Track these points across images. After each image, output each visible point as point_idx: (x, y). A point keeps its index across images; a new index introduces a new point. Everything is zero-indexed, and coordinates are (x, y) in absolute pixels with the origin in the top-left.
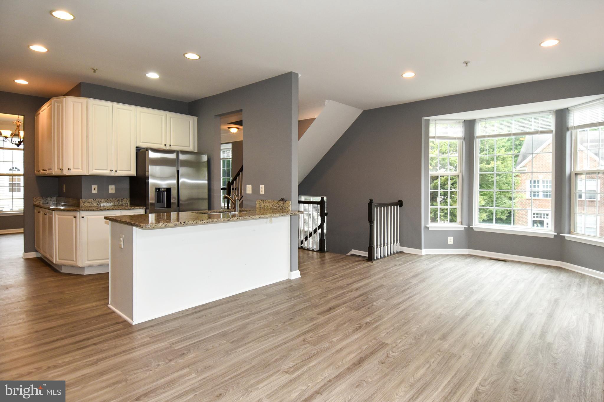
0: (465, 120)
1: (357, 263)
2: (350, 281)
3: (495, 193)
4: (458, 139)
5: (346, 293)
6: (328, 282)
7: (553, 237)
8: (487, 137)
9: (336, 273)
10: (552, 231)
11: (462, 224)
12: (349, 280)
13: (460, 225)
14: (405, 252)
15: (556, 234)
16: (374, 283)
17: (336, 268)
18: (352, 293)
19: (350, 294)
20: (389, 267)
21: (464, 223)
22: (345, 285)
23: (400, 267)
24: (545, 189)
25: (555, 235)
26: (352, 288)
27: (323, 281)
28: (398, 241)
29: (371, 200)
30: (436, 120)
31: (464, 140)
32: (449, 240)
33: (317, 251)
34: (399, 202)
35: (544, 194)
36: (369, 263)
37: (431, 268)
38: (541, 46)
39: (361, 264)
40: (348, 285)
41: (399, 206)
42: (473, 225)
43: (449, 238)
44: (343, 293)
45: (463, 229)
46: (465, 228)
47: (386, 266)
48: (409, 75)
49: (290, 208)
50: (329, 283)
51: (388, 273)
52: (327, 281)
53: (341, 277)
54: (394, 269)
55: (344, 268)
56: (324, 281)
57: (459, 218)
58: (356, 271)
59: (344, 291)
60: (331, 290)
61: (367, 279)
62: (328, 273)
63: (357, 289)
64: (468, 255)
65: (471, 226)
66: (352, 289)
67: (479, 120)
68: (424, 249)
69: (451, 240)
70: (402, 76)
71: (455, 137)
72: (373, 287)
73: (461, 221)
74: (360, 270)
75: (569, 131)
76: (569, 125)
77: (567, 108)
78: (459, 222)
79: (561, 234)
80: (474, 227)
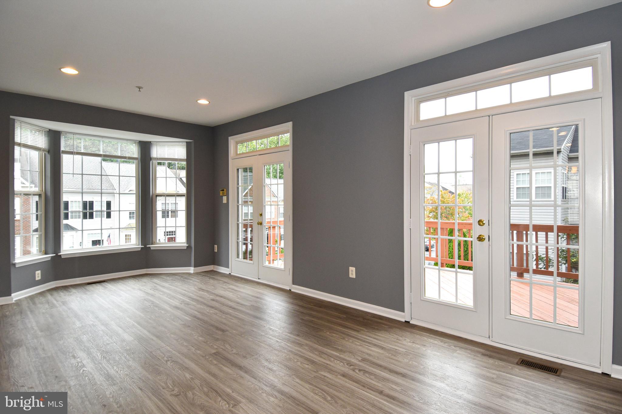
0: (49, 130)
4: (43, 150)
8: (75, 153)
10: (136, 245)
11: (46, 254)
13: (44, 255)
21: (49, 251)
25: (142, 248)
30: (21, 123)
31: (48, 153)
43: (37, 272)
45: (50, 259)
46: (51, 257)
57: (42, 247)
64: (57, 287)
65: (59, 254)
67: (66, 133)
68: (12, 294)
69: (38, 275)
71: (41, 148)
73: (44, 250)
75: (151, 161)
76: (151, 156)
77: (151, 142)
78: (42, 251)
79: (147, 246)
80: (63, 254)
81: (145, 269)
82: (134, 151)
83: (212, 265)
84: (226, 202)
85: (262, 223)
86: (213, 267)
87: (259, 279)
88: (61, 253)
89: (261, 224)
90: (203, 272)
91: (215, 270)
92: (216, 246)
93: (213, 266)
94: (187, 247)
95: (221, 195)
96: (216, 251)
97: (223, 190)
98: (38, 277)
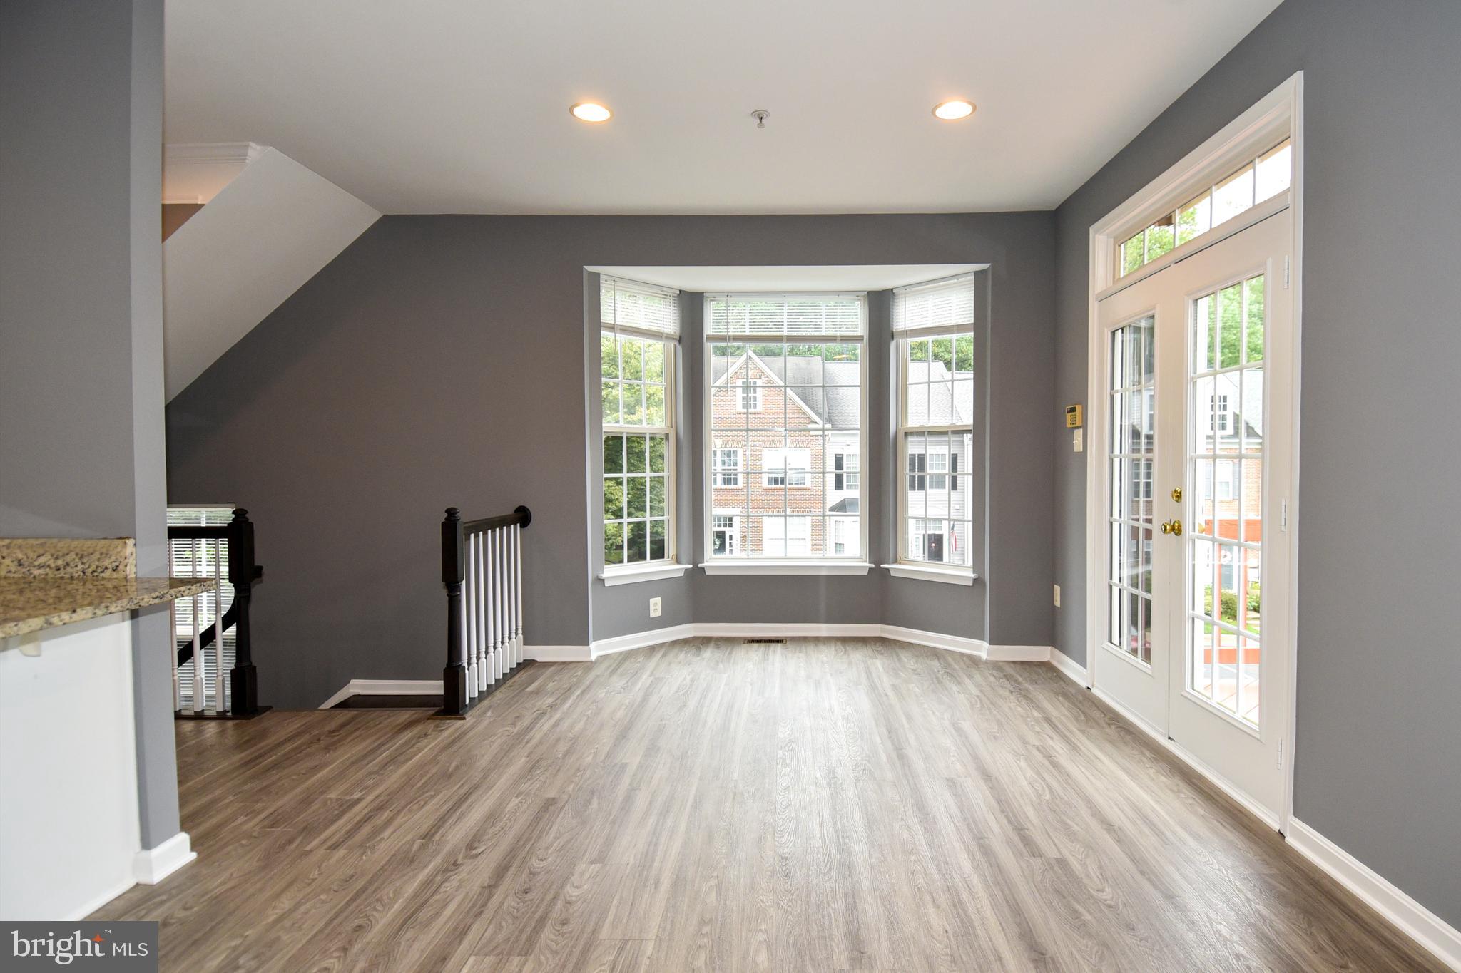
0: (680, 291)
1: (408, 735)
2: (422, 817)
3: (648, 480)
4: (666, 337)
5: (439, 878)
6: (335, 847)
7: (866, 573)
8: (731, 339)
9: (348, 798)
10: (861, 560)
11: (678, 562)
12: (418, 815)
13: (673, 564)
14: (539, 659)
15: (873, 565)
16: (515, 801)
17: (341, 775)
18: (463, 873)
19: (457, 878)
20: (526, 721)
21: (684, 557)
22: (413, 841)
23: (557, 716)
24: (726, 467)
25: (870, 569)
26: (448, 848)
27: (311, 851)
28: (520, 631)
29: (451, 513)
30: (615, 279)
31: (680, 342)
32: (652, 608)
33: (221, 717)
34: (521, 514)
35: (724, 478)
36: (453, 727)
37: (645, 699)
38: (935, 116)
39: (426, 735)
40: (428, 836)
41: (521, 527)
42: (703, 563)
43: (653, 601)
44: (428, 883)
45: (682, 574)
46: (686, 569)
47: (514, 724)
48: (592, 112)
49: (130, 571)
50: (341, 852)
51: (537, 745)
52: (329, 848)
53: (380, 808)
54: (546, 728)
55: (372, 766)
56: (317, 847)
57: (670, 548)
58: (422, 766)
59: (427, 871)
60: (370, 882)
61: (479, 792)
62: (315, 806)
63: (470, 847)
64: (695, 638)
65: (700, 565)
66: (449, 854)
67: (714, 294)
68: (594, 643)
69: (656, 607)
70: (571, 110)
71: (662, 333)
72: (523, 819)
73: (675, 553)
74: (434, 760)
75: (895, 341)
76: (895, 328)
77: (892, 290)
78: (671, 557)
79: (882, 566)
80: (707, 567)
81: (879, 626)
82: (856, 319)
83: (1050, 646)
84: (1081, 450)
85: (1183, 528)
86: (1049, 652)
87: (1169, 738)
88: (705, 564)
89: (1176, 530)
90: (1014, 662)
91: (1055, 663)
92: (1057, 589)
93: (1050, 648)
94: (975, 580)
95: (1069, 425)
96: (1058, 603)
97: (1073, 410)
98: (655, 610)
